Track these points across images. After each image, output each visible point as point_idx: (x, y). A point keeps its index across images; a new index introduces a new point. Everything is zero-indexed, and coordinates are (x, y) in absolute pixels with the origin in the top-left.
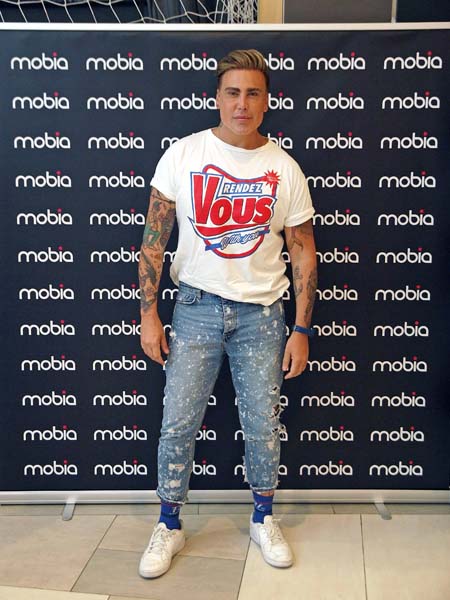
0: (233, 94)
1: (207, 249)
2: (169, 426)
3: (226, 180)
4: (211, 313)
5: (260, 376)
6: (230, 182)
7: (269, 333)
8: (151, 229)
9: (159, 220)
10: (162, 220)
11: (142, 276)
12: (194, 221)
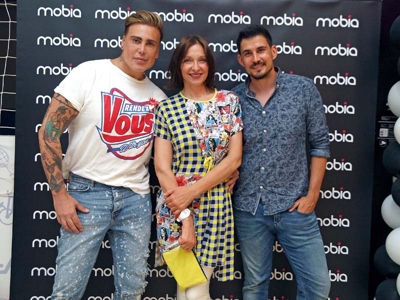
0: (136, 41)
1: (108, 151)
2: (58, 290)
3: (127, 102)
4: (102, 197)
5: (140, 244)
6: (129, 103)
7: (145, 210)
8: (54, 127)
9: (63, 121)
10: (64, 121)
11: (50, 165)
12: (101, 130)
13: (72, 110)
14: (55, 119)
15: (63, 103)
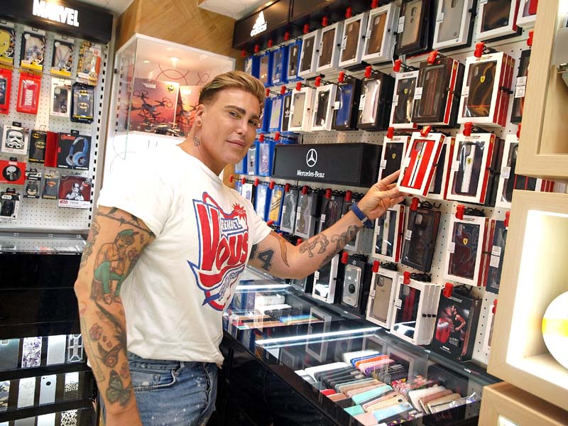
1: (205, 302)
3: (221, 214)
6: (223, 217)
8: (114, 271)
9: (129, 257)
10: (132, 259)
11: (108, 350)
12: (199, 268)
13: (146, 234)
14: (114, 256)
15: (128, 223)
